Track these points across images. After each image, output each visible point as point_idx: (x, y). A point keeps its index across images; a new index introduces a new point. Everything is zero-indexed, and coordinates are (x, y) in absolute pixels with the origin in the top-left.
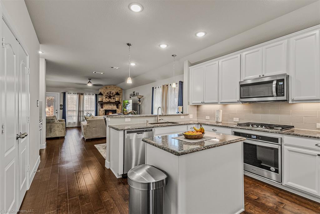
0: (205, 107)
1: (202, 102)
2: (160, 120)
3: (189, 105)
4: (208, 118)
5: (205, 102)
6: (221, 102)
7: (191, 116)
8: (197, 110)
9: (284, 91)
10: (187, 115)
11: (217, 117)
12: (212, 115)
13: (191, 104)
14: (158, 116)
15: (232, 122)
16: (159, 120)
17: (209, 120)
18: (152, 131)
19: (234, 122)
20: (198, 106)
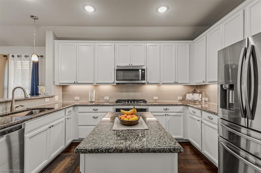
0: (73, 88)
1: (75, 82)
2: (18, 107)
3: (54, 85)
4: (78, 98)
5: (79, 82)
6: (97, 83)
7: (56, 98)
8: (63, 91)
9: (145, 77)
10: (52, 97)
11: (91, 97)
12: (84, 95)
13: (57, 83)
14: (14, 102)
15: (103, 100)
16: (16, 107)
17: (78, 100)
18: (21, 128)
19: (105, 100)
20: (64, 87)
